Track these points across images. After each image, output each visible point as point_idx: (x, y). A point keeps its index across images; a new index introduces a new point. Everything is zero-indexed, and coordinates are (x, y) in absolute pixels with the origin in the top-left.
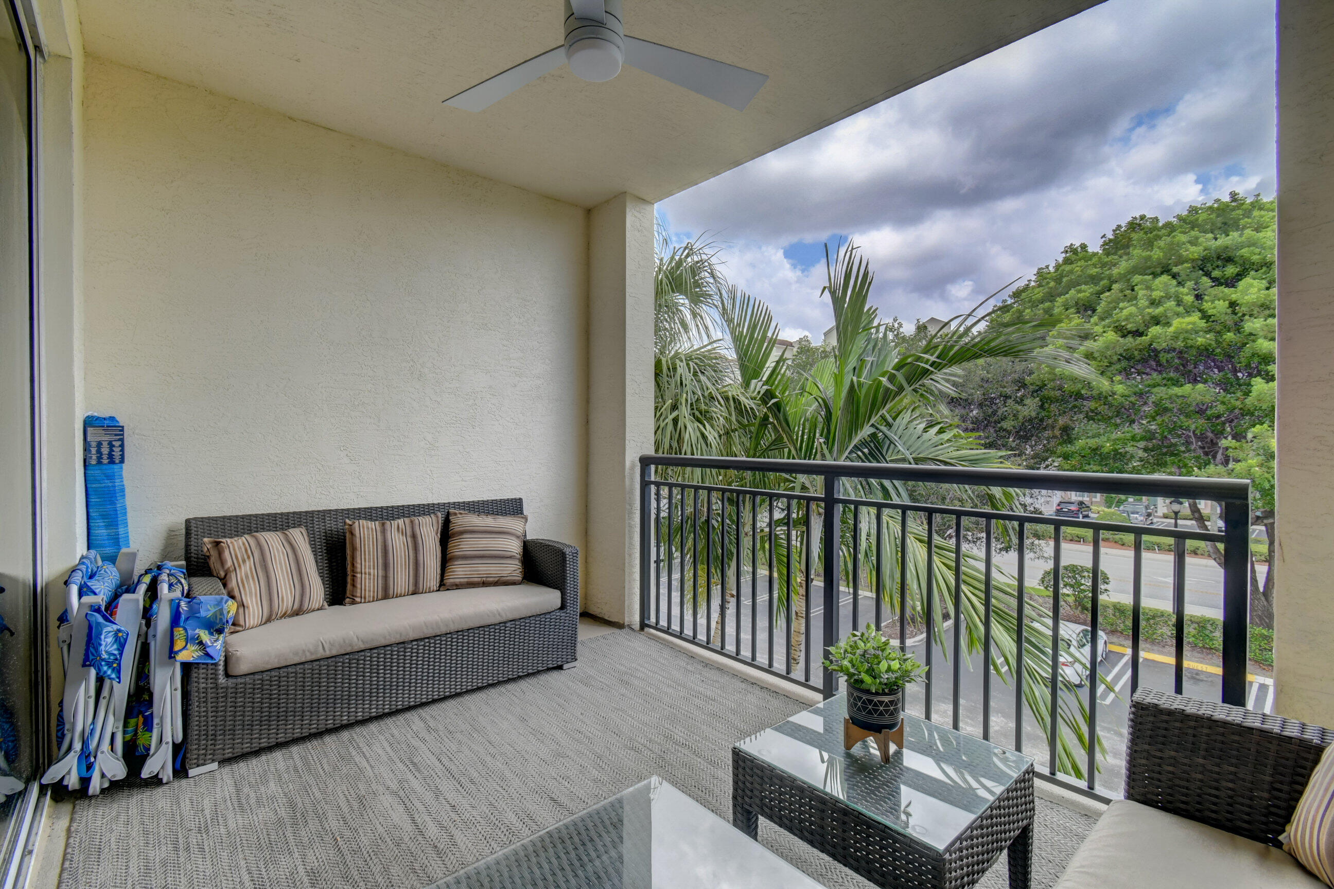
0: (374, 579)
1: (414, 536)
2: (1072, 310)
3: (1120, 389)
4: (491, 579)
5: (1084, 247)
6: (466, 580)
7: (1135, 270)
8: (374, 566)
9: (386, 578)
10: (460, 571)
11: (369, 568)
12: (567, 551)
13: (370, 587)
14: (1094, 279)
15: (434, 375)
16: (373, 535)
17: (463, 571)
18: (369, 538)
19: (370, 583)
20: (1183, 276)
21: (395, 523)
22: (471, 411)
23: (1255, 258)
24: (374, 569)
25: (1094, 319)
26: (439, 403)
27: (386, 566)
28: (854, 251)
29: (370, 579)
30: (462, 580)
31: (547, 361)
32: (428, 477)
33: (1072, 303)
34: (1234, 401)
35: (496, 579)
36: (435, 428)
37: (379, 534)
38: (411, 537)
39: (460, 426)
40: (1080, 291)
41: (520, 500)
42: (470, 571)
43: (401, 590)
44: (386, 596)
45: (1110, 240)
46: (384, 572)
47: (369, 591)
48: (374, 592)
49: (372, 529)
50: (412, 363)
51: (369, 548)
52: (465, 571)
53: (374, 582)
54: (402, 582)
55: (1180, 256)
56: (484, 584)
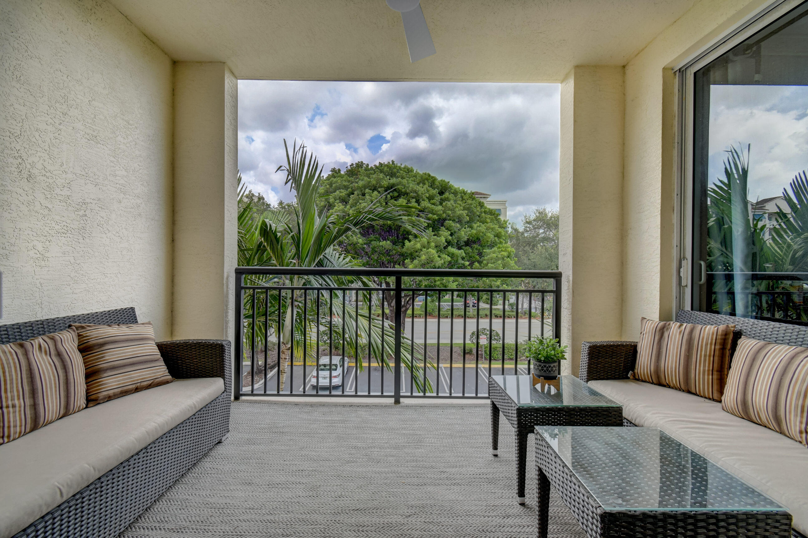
0: (20, 411)
1: (59, 355)
2: (338, 201)
3: (360, 241)
4: (145, 383)
5: (339, 170)
6: (120, 390)
7: (365, 187)
8: (18, 396)
9: (35, 406)
10: (113, 382)
11: (13, 399)
12: (224, 343)
13: (15, 421)
14: (346, 187)
15: (45, 178)
16: (13, 359)
17: (115, 382)
18: (9, 364)
19: (15, 417)
20: (381, 192)
21: (36, 343)
22: (82, 222)
23: (403, 190)
24: (19, 399)
25: (348, 207)
26: (50, 210)
27: (33, 392)
28: (305, 149)
29: (14, 412)
30: (116, 390)
31: (145, 183)
32: (38, 290)
33: (338, 198)
34: (398, 248)
35: (150, 382)
36: (46, 236)
37: (21, 357)
38: (55, 355)
39: (71, 236)
40: (340, 192)
41: (132, 309)
42: (123, 380)
43: (52, 416)
44: (35, 426)
45: (349, 170)
46: (32, 400)
47: (15, 426)
48: (21, 426)
49: (10, 352)
50: (20, 160)
51: (11, 375)
52: (119, 381)
53: (20, 415)
54: (53, 406)
55: (380, 184)
56: (137, 390)
